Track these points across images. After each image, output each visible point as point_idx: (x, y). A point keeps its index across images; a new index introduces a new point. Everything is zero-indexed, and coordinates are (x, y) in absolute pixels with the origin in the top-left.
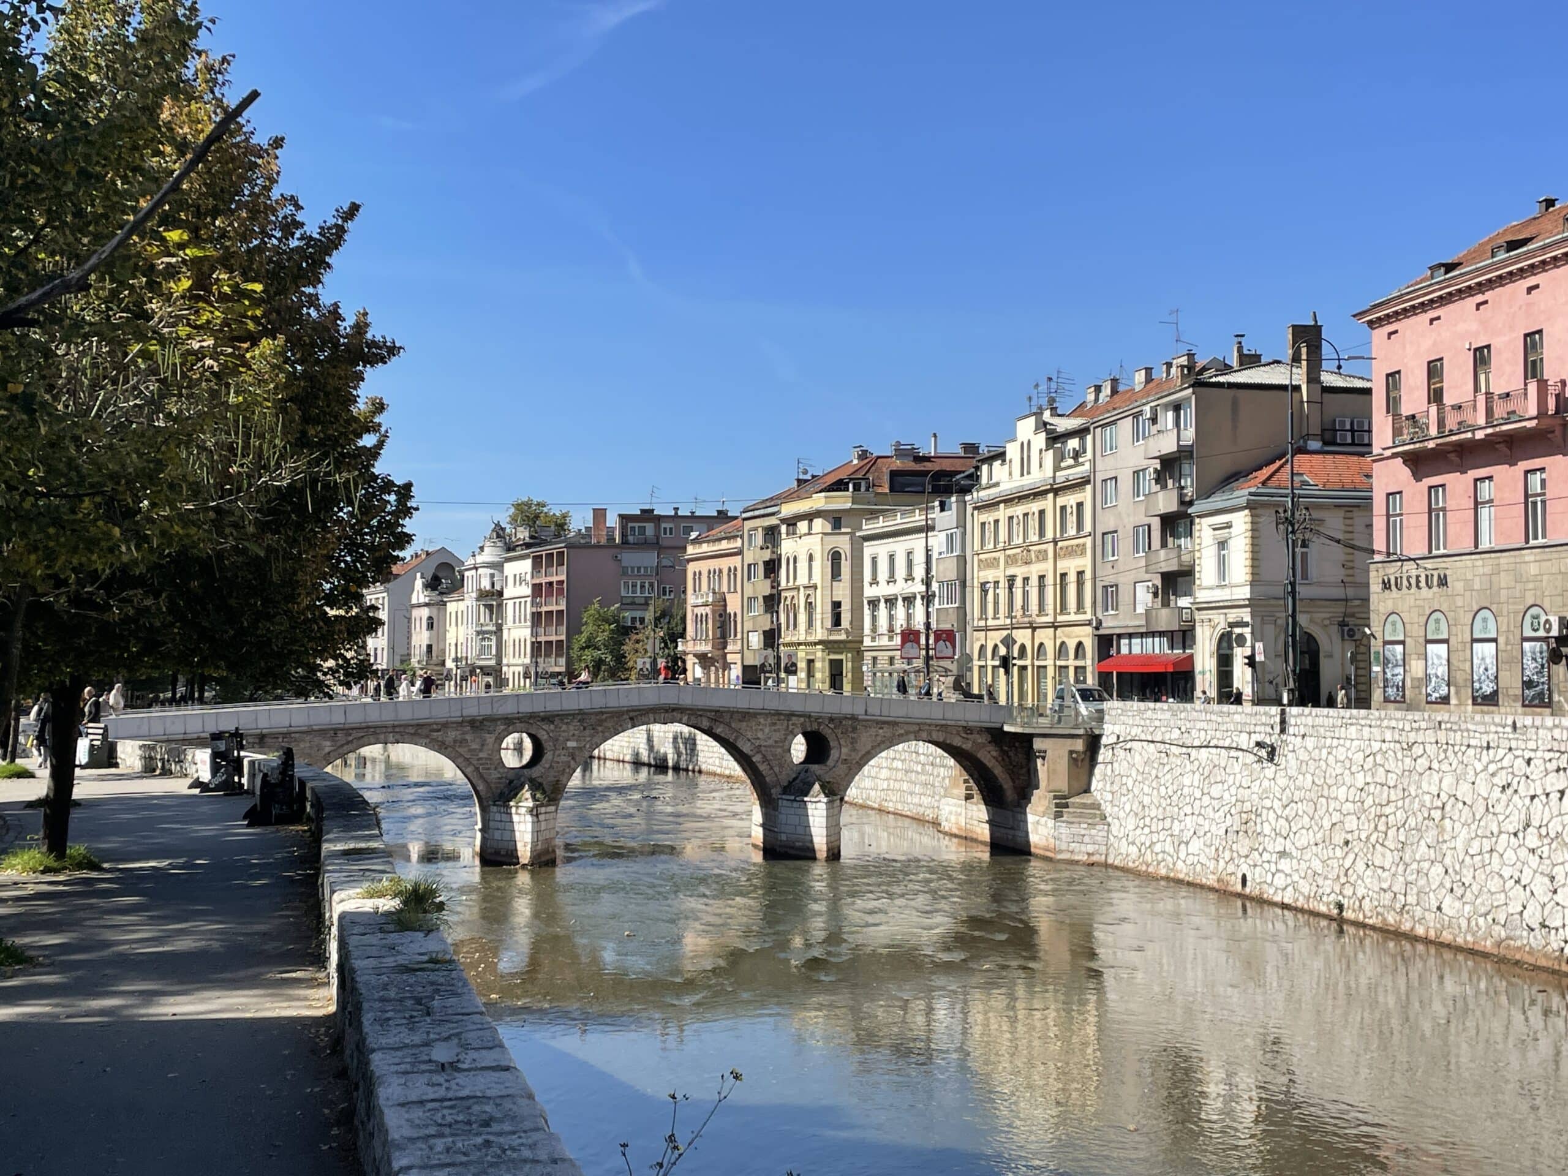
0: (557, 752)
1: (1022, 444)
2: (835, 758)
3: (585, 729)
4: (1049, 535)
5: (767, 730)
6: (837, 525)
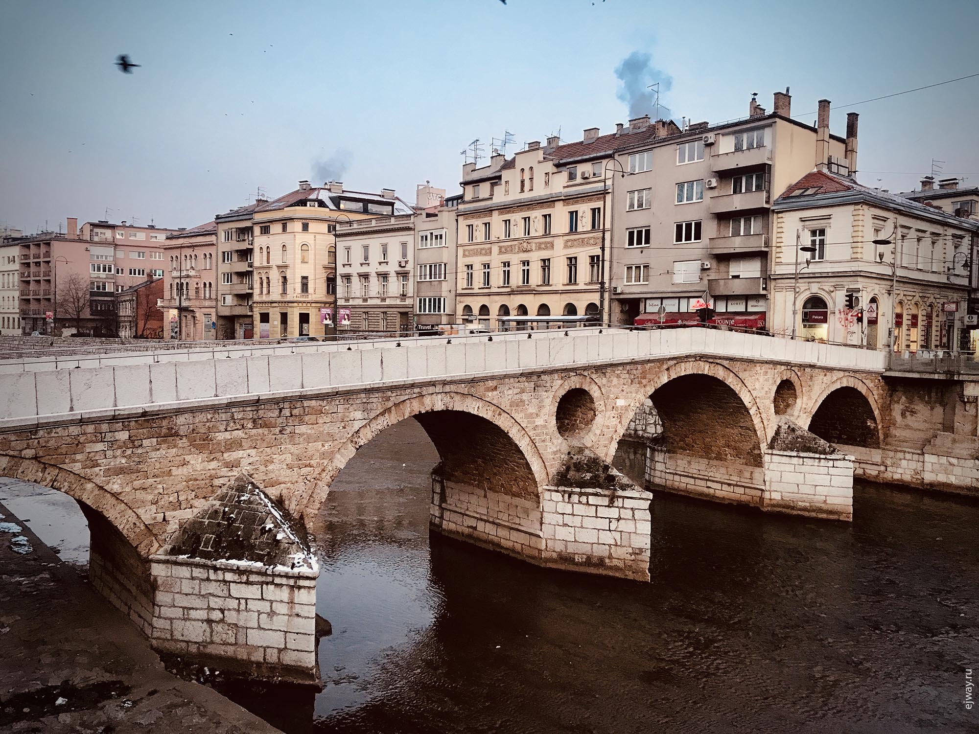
0: (608, 414)
1: (523, 170)
2: (799, 407)
3: (632, 383)
4: (556, 230)
6: (305, 227)
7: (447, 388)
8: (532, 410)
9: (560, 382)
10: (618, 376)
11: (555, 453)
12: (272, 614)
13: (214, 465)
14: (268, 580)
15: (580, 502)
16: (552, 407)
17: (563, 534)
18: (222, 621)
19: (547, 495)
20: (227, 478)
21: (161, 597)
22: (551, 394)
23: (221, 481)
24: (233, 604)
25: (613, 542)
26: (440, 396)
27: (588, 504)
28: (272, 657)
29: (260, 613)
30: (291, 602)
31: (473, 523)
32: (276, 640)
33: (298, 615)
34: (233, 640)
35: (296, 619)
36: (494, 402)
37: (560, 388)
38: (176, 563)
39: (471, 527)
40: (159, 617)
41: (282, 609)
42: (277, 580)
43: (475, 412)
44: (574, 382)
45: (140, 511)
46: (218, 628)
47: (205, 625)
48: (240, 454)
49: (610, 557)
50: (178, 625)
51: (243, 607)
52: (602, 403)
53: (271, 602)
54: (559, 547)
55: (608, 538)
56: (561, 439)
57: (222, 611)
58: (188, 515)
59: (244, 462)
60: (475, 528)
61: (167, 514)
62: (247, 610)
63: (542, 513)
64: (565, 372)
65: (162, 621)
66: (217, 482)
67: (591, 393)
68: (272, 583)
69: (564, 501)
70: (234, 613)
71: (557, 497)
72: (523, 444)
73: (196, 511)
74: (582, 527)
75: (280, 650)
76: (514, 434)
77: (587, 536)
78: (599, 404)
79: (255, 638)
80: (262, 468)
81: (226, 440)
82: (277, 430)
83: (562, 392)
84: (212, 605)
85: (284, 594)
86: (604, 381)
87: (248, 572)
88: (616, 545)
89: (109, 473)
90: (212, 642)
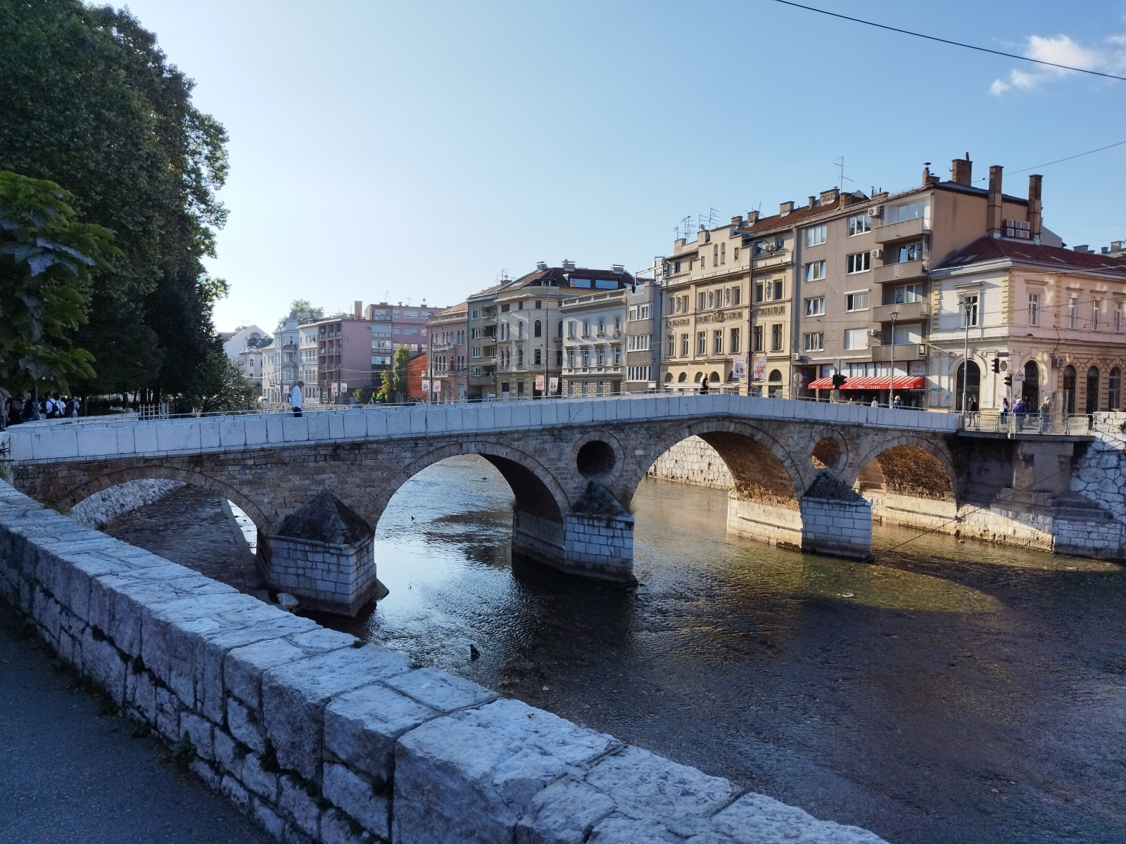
0: (627, 461)
1: (716, 246)
2: (844, 462)
3: (650, 437)
5: (796, 437)
6: (538, 305)
7: (479, 439)
8: (553, 455)
9: (579, 436)
10: (636, 432)
11: (575, 488)
12: (329, 571)
13: (307, 482)
14: (326, 550)
15: (589, 525)
16: (572, 454)
17: (579, 547)
18: (304, 575)
19: (568, 519)
20: (315, 490)
21: (274, 560)
22: (571, 445)
23: (312, 493)
24: (309, 564)
25: (609, 554)
26: (473, 444)
27: (593, 526)
28: (329, 597)
29: (323, 571)
30: (339, 565)
31: (531, 541)
32: (329, 587)
33: (342, 572)
34: (309, 587)
35: (341, 575)
36: (520, 449)
37: (580, 440)
38: (281, 540)
39: (530, 544)
40: (273, 572)
41: (334, 568)
42: (332, 551)
43: (504, 456)
44: (594, 436)
45: (262, 508)
46: (302, 579)
47: (295, 578)
48: (324, 476)
49: (608, 565)
50: (282, 576)
51: (314, 567)
52: (621, 452)
53: (329, 564)
54: (576, 557)
55: (606, 551)
56: (582, 478)
57: (304, 569)
58: (291, 512)
59: (327, 483)
60: (532, 545)
61: (278, 510)
62: (316, 569)
63: (565, 532)
64: (583, 428)
65: (275, 575)
66: (309, 493)
67: (610, 444)
68: (329, 552)
69: (579, 524)
70: (309, 570)
71: (575, 520)
72: (547, 480)
73: (296, 510)
74: (590, 543)
75: (333, 593)
76: (539, 472)
77: (593, 550)
78: (619, 454)
79: (321, 586)
80: (340, 486)
81: (315, 467)
82: (349, 463)
83: (581, 443)
84: (299, 565)
85: (334, 560)
86: (622, 435)
87: (317, 546)
88: (611, 556)
89: (242, 483)
90: (298, 588)
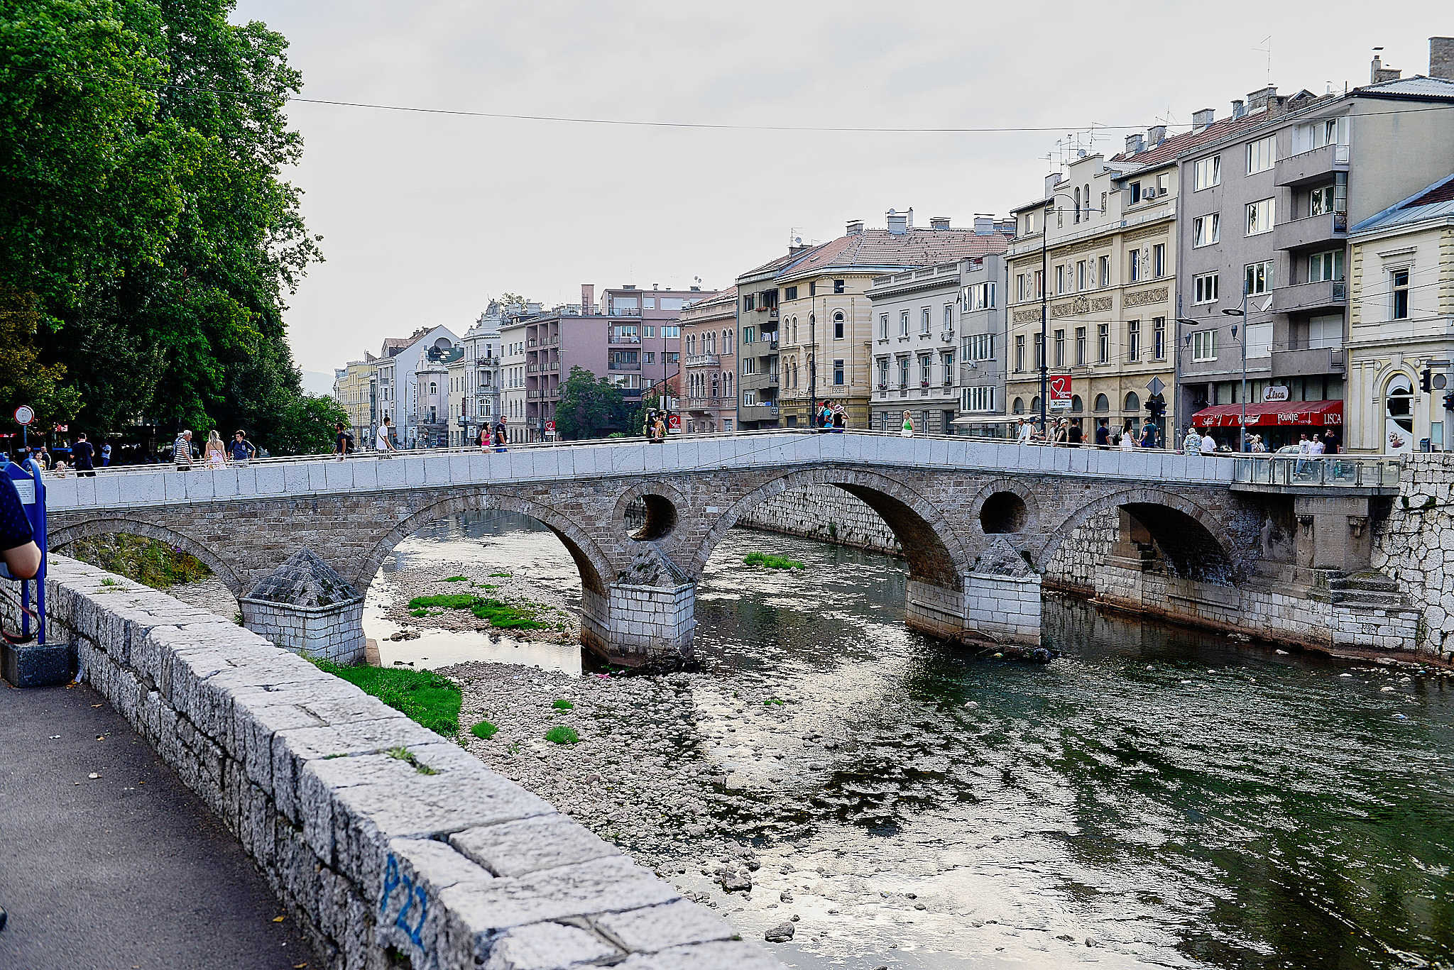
0: (695, 520)
1: (1078, 189)
2: (1032, 526)
3: (728, 490)
4: (1115, 281)
6: (839, 288)
7: (492, 491)
8: (590, 512)
9: (625, 488)
10: (707, 484)
11: (621, 554)
13: (284, 539)
15: (632, 598)
16: (617, 511)
17: (622, 627)
19: (612, 592)
20: (294, 550)
23: (290, 551)
25: (651, 633)
27: (636, 599)
29: (290, 636)
30: (304, 629)
33: (307, 637)
35: (307, 640)
36: (546, 504)
37: (626, 493)
42: (298, 614)
44: (646, 488)
48: (303, 533)
49: (650, 648)
52: (686, 509)
53: (295, 628)
54: (619, 639)
55: (649, 630)
56: (631, 542)
59: (307, 539)
63: (609, 608)
64: (631, 478)
66: (286, 552)
67: (671, 500)
68: (295, 615)
69: (622, 597)
71: (618, 594)
72: (583, 544)
74: (633, 621)
76: (572, 533)
77: (636, 630)
78: (682, 511)
81: (293, 523)
83: (629, 497)
85: (300, 624)
86: (687, 488)
87: (284, 609)
88: (654, 636)
89: (210, 539)
